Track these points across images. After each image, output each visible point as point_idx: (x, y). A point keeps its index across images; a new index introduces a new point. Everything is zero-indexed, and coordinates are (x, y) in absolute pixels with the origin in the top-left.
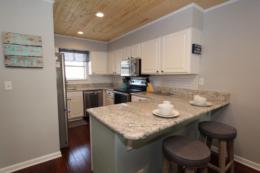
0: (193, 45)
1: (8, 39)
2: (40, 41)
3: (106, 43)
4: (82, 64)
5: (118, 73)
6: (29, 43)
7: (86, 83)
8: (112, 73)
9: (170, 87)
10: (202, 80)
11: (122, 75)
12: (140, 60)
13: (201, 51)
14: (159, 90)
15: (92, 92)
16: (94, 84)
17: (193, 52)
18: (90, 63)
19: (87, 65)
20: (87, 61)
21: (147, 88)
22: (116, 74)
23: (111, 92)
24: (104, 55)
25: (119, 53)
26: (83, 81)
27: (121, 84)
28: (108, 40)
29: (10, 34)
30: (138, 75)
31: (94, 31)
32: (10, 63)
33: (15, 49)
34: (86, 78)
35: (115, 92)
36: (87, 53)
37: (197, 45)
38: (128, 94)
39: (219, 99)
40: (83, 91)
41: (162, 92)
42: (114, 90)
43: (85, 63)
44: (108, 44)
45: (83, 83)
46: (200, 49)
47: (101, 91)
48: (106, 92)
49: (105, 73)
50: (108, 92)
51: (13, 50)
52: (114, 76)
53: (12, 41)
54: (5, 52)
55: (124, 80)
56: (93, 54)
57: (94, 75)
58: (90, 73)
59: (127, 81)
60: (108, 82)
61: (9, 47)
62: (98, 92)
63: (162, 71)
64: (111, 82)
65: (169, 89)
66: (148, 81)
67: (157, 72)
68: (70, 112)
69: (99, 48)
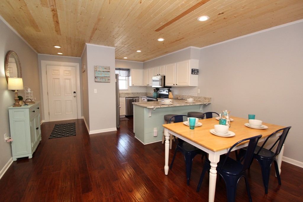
0: (192, 69)
1: (97, 69)
2: (109, 69)
3: (142, 62)
4: (124, 78)
5: (150, 85)
6: (105, 70)
7: (128, 92)
8: (146, 85)
9: (183, 95)
10: (199, 90)
11: (153, 87)
12: (164, 77)
13: (198, 72)
14: (177, 97)
15: (132, 99)
16: (133, 93)
17: (192, 74)
18: (130, 78)
19: (128, 79)
20: (129, 76)
21: (169, 95)
22: (149, 86)
23: (145, 99)
24: (141, 71)
25: (151, 70)
26: (125, 91)
27: (152, 93)
28: (144, 61)
29: (97, 67)
30: (163, 87)
31: (134, 57)
32: (97, 80)
33: (99, 73)
34: (127, 88)
35: (148, 98)
36: (128, 70)
37: (195, 69)
38: (155, 99)
39: (206, 101)
40: (126, 97)
41: (178, 98)
42: (147, 97)
43: (127, 77)
44: (144, 63)
45: (126, 92)
46: (198, 71)
47: (138, 98)
48: (141, 98)
49: (141, 85)
50: (143, 98)
51: (98, 74)
52: (148, 87)
53: (98, 70)
54: (95, 75)
55: (155, 90)
56: (132, 71)
57: (133, 86)
58: (130, 85)
59: (157, 91)
60: (143, 92)
61: (97, 73)
62: (136, 98)
63: (176, 85)
64: (146, 92)
65: (182, 96)
66: (169, 91)
67: (174, 85)
68: (120, 108)
69: (137, 67)
